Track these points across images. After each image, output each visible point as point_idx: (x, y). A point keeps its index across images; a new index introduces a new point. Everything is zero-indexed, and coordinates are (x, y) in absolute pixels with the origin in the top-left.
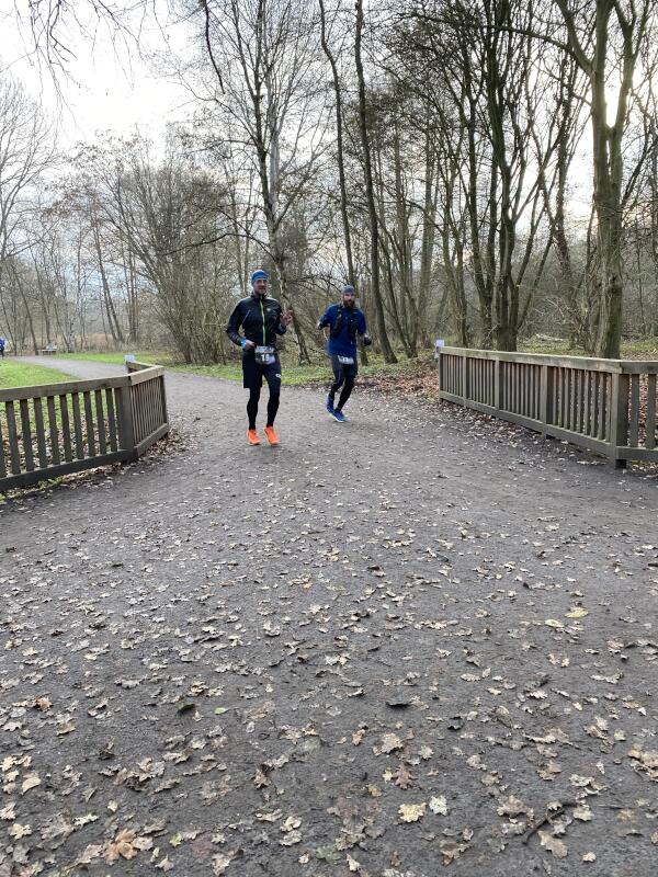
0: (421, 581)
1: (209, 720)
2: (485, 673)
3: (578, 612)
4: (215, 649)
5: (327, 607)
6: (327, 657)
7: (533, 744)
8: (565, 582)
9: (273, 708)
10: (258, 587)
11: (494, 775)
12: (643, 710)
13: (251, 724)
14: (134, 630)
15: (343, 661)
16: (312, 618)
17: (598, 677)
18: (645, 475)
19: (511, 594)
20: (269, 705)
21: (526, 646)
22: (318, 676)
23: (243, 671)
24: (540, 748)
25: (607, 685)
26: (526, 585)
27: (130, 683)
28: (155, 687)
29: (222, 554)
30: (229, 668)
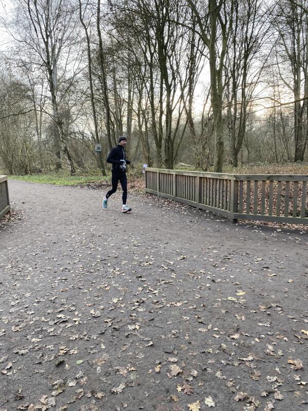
0: (164, 282)
1: (75, 368)
2: (210, 327)
3: (241, 293)
4: (67, 327)
5: (121, 299)
6: (129, 326)
7: (243, 362)
8: (230, 279)
9: (108, 357)
10: (82, 291)
11: (231, 381)
12: (285, 339)
13: (99, 368)
14: (18, 320)
15: (137, 327)
16: (115, 305)
17: (260, 324)
18: (245, 225)
19: (208, 285)
20: (105, 356)
21: (224, 312)
22: (127, 337)
23: (86, 338)
24: (247, 364)
25: (266, 328)
26: (213, 281)
27: (23, 352)
28: (38, 352)
29: (56, 275)
30: (77, 337)
